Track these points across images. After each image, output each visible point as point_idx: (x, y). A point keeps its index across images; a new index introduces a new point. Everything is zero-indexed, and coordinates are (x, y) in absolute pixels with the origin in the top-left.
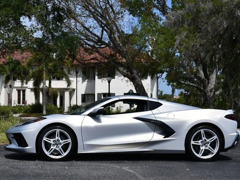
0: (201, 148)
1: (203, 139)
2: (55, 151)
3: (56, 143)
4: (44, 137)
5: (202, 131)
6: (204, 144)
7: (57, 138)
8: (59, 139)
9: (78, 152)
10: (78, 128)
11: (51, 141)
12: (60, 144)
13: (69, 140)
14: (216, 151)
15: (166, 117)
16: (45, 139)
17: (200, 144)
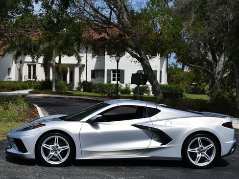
0: (198, 156)
1: (200, 146)
2: (54, 156)
3: (55, 149)
4: (43, 144)
5: (199, 139)
6: (201, 151)
7: (55, 144)
8: (58, 145)
9: (76, 159)
10: (76, 135)
11: (50, 147)
12: (59, 150)
13: (68, 147)
14: (212, 158)
15: (164, 124)
16: (44, 145)
17: (197, 152)
